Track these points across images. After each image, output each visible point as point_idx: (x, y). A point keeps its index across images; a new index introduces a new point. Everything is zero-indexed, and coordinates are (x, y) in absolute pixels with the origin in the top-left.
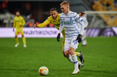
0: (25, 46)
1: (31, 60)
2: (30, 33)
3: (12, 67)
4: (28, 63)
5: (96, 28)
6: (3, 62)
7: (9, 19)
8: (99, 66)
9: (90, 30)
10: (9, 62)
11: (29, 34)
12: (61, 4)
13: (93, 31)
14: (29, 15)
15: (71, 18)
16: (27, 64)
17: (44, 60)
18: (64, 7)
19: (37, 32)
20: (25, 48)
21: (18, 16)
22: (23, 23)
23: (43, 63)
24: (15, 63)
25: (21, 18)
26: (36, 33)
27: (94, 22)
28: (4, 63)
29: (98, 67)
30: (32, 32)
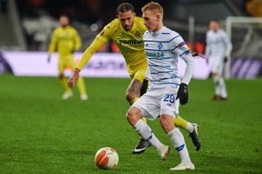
0: (84, 97)
1: (97, 132)
2: (98, 65)
3: (52, 146)
4: (90, 138)
5: (254, 59)
6: (33, 133)
7: (49, 31)
8: (258, 147)
9: (238, 63)
10: (46, 135)
11: (97, 68)
12: (143, 9)
13: (247, 64)
14: (95, 22)
15: (160, 42)
16: (89, 140)
17: (128, 131)
18: (148, 17)
19: (113, 63)
20: (84, 101)
21: (64, 26)
22: (75, 43)
23: (125, 137)
24: (59, 138)
25: (71, 32)
26: (111, 66)
27: (249, 44)
28: (33, 136)
29: (257, 150)
30: (101, 64)
